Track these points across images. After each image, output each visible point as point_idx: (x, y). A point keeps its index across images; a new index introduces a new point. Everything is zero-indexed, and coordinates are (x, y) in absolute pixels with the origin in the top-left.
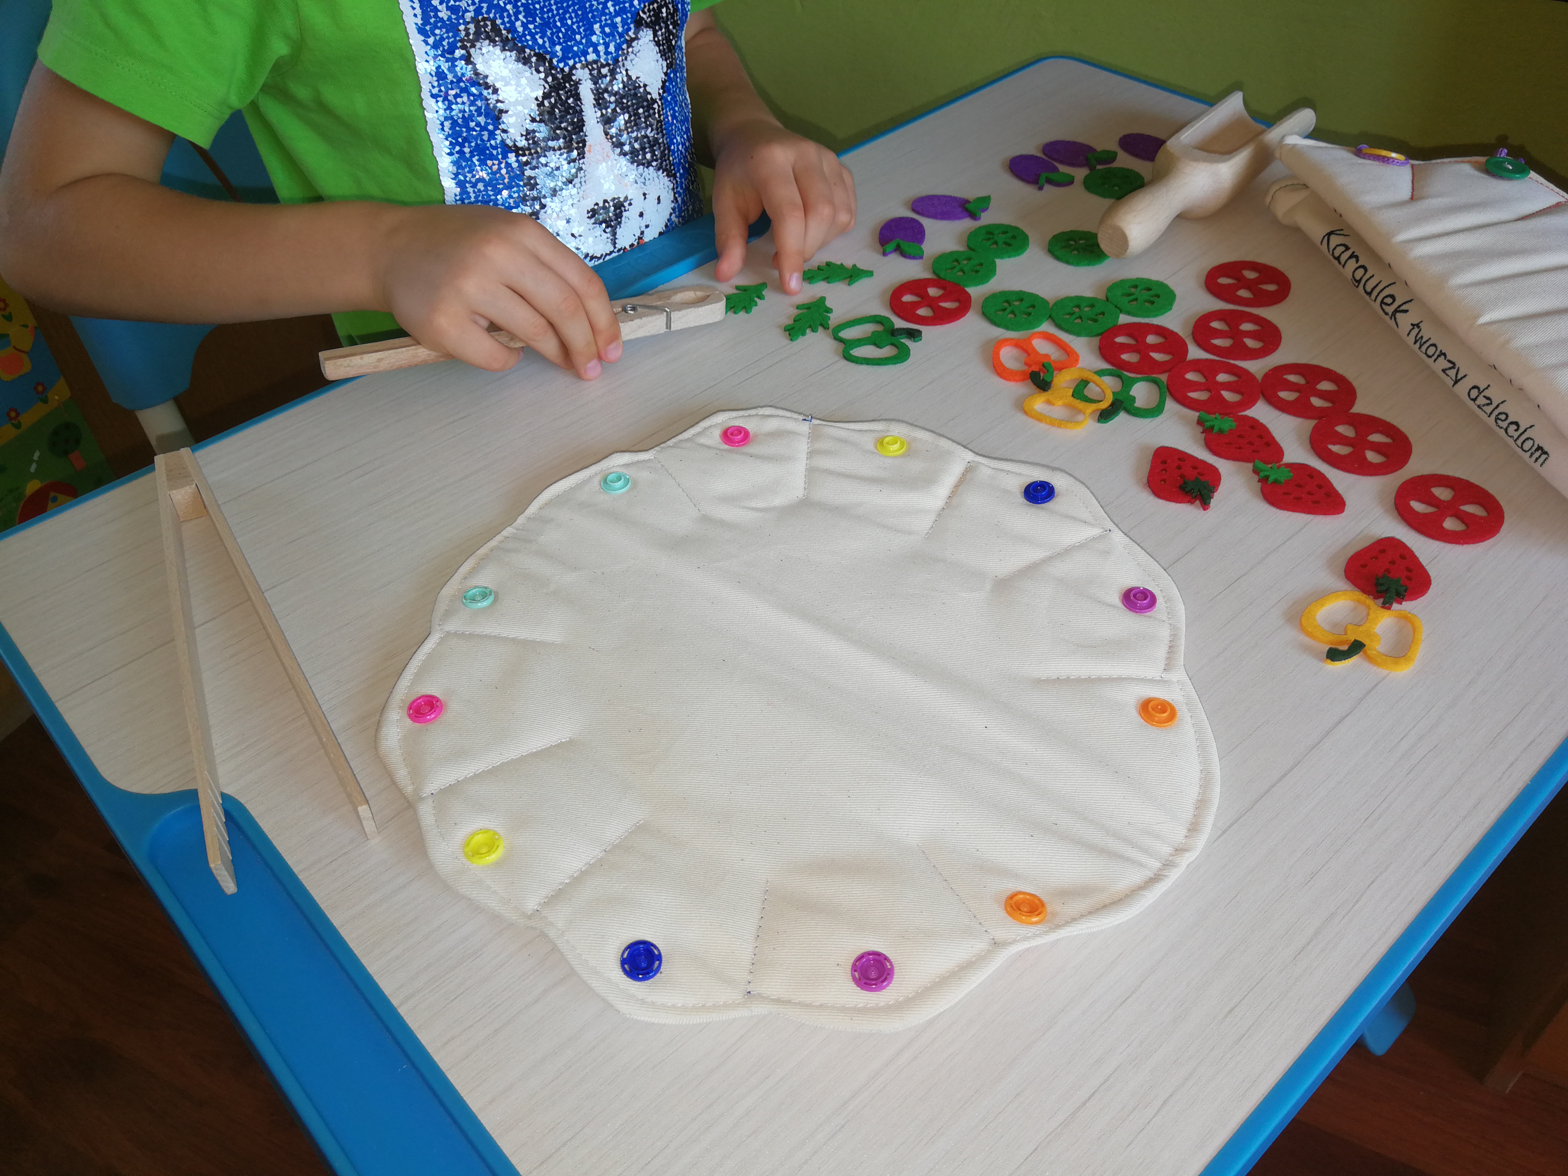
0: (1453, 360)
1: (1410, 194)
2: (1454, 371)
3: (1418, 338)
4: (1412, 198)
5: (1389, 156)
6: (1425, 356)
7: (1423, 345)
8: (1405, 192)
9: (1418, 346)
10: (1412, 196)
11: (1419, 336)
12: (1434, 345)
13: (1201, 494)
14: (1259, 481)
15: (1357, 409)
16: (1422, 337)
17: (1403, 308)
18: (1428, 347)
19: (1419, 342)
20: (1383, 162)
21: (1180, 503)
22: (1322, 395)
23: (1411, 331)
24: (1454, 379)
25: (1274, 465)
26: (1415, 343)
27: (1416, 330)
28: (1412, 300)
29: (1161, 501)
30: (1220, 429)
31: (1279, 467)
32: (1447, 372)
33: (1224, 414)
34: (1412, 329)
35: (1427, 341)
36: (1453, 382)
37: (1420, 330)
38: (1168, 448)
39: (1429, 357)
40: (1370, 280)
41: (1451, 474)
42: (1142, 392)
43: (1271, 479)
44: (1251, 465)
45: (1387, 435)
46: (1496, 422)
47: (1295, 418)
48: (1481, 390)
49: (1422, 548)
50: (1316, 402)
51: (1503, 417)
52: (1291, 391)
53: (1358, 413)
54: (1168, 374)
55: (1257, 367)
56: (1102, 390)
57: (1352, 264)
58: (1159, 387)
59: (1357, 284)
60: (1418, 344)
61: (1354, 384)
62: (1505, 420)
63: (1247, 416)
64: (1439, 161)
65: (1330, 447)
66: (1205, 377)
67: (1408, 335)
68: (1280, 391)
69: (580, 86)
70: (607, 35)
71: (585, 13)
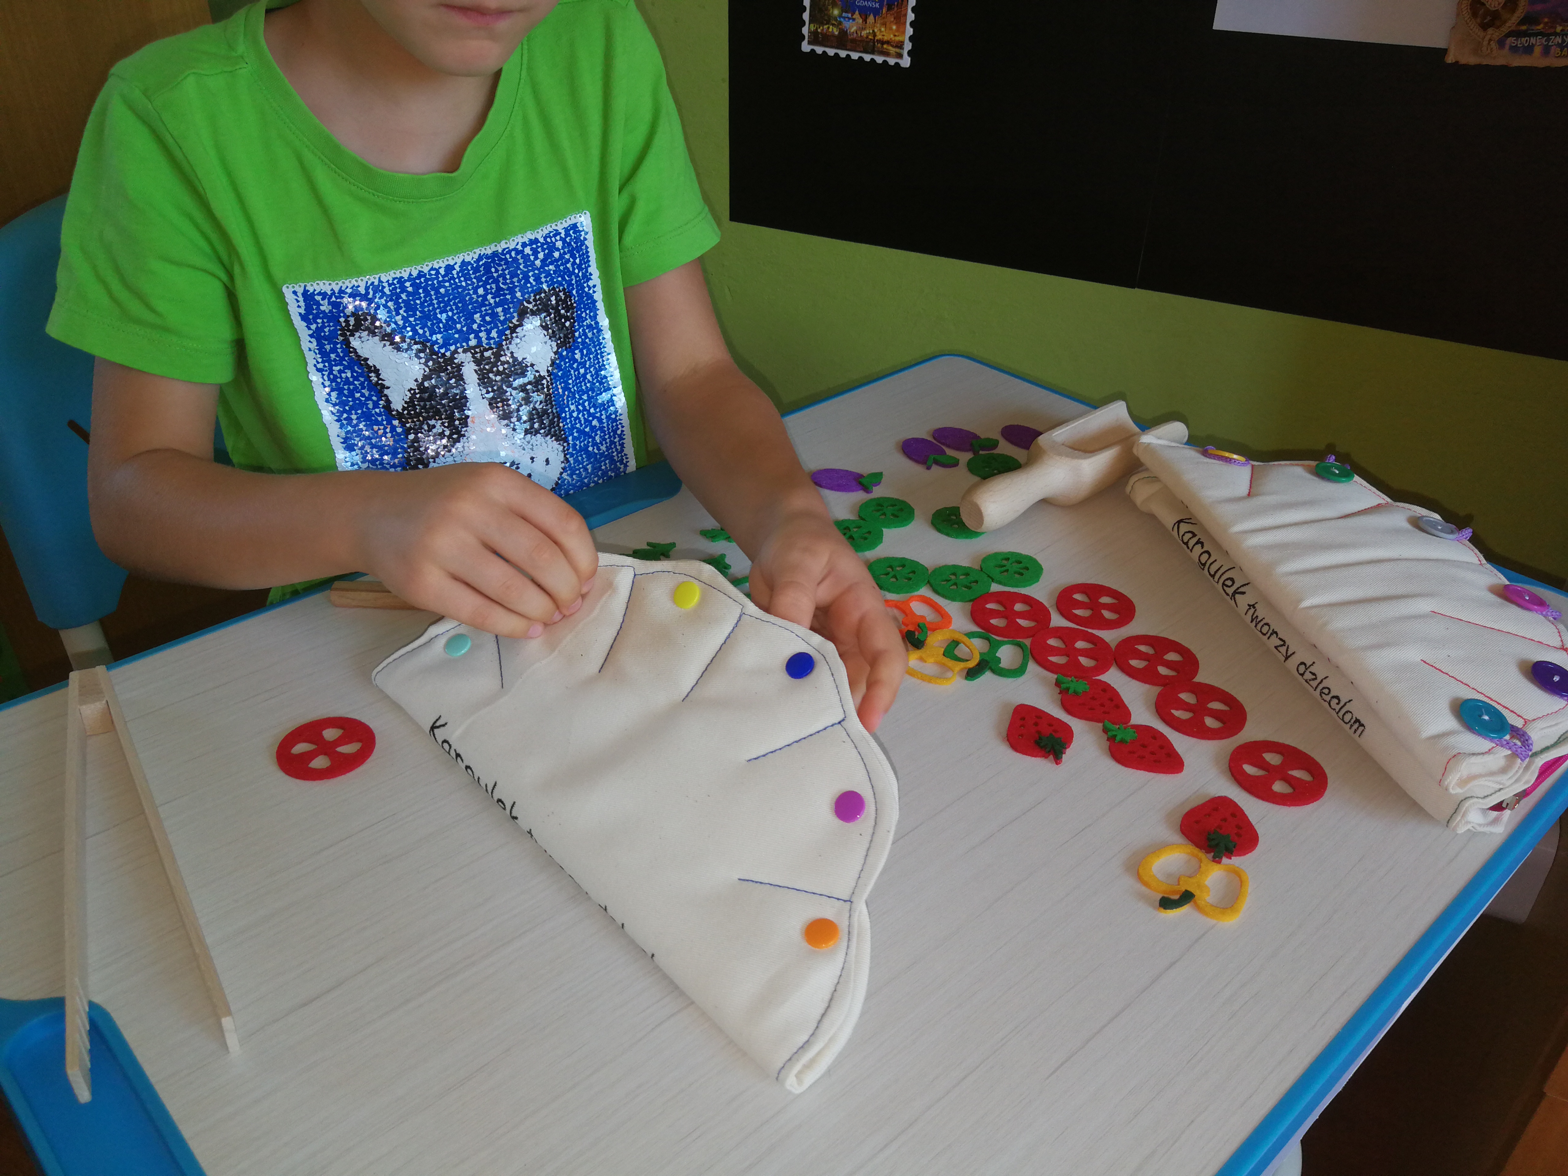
0: (1284, 639)
1: (1248, 491)
2: (1285, 648)
3: (1254, 617)
4: (1248, 495)
5: (1230, 457)
6: (1260, 633)
7: (1258, 623)
8: (1244, 489)
9: (1254, 625)
10: (1249, 493)
11: (1255, 615)
12: (1267, 624)
13: (1054, 750)
14: (1107, 740)
15: (1202, 677)
16: (1257, 616)
17: (1239, 590)
18: (1263, 626)
19: (1255, 621)
20: (1226, 461)
21: (1035, 757)
22: (1169, 665)
23: (1247, 611)
24: (1285, 655)
25: (1122, 726)
26: (1252, 622)
27: (1252, 610)
28: (1249, 583)
29: (1018, 754)
30: (1075, 691)
31: (1125, 728)
32: (1278, 648)
33: (1078, 678)
34: (1250, 609)
35: (1262, 620)
36: (1284, 659)
37: (1255, 610)
38: (1027, 706)
39: (1264, 634)
40: (1214, 564)
41: (1282, 741)
42: (1007, 654)
43: (1118, 739)
44: (1101, 725)
45: (1226, 704)
46: (1321, 695)
47: (1143, 684)
48: (1308, 666)
49: (1253, 808)
50: (1163, 670)
51: (1326, 691)
52: (1140, 659)
53: (1199, 683)
54: (1031, 639)
55: (1111, 637)
56: (970, 649)
57: (1198, 549)
58: (1023, 650)
59: (1202, 567)
60: (1254, 622)
61: (1197, 656)
62: (1328, 694)
63: (1100, 680)
64: (1276, 463)
65: (1173, 711)
66: (1064, 643)
67: (1245, 614)
68: (1132, 659)
69: (463, 368)
70: (489, 323)
71: (465, 305)
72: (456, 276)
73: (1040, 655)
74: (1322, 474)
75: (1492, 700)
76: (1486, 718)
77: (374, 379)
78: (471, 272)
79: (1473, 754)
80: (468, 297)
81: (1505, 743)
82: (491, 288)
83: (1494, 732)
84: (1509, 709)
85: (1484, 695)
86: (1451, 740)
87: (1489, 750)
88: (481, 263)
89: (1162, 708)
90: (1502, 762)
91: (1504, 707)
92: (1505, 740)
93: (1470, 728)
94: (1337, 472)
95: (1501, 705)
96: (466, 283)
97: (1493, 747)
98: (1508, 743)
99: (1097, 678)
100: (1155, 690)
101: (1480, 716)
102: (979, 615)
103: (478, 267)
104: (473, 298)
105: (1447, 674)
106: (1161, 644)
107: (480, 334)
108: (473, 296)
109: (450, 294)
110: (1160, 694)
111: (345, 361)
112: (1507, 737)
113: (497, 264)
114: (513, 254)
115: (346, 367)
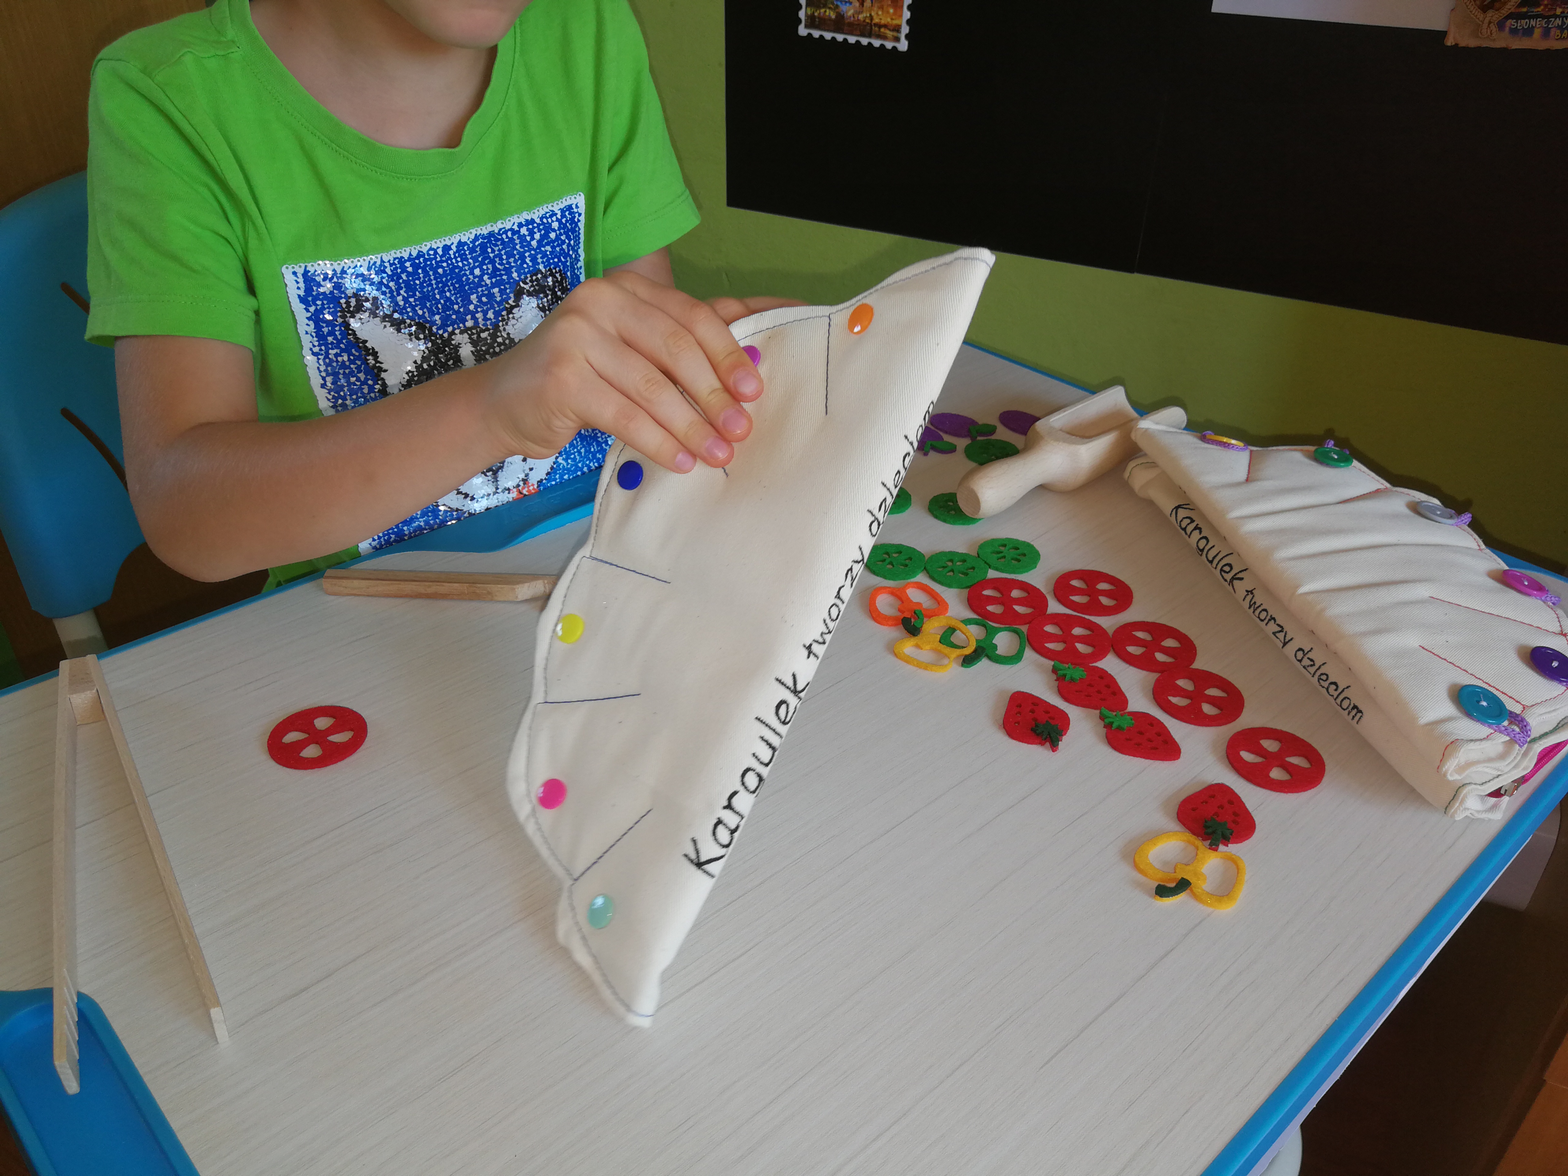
0: (1282, 625)
1: (1246, 476)
2: (1282, 634)
3: (1252, 603)
4: (1247, 480)
5: (1229, 442)
6: (1258, 619)
7: (1256, 609)
8: (1242, 475)
9: (1252, 611)
10: (1248, 478)
11: (1253, 602)
12: (1265, 610)
13: (1050, 737)
14: (1104, 727)
15: (1198, 664)
16: (1255, 603)
17: (1238, 576)
18: (1261, 612)
19: (1253, 607)
20: (1225, 447)
21: (1031, 744)
22: (1166, 651)
23: (1245, 597)
24: (1283, 641)
25: (1119, 713)
26: (1250, 608)
27: (1250, 596)
28: (1247, 569)
29: (1014, 742)
30: (1071, 677)
31: (1122, 715)
32: (1277, 634)
33: (1075, 664)
34: (1248, 595)
35: (1260, 606)
36: (1282, 645)
37: (1253, 596)
38: (1023, 693)
39: (1262, 620)
40: (1211, 549)
41: (1279, 728)
42: (1003, 641)
43: (1115, 726)
44: (1098, 712)
45: (1224, 691)
46: (1319, 681)
47: (1140, 671)
48: (1306, 652)
49: (1249, 795)
50: (1160, 657)
51: (1324, 677)
52: (1137, 646)
53: (1197, 670)
54: (1028, 625)
55: (1108, 623)
56: (967, 637)
57: (1196, 535)
58: (1020, 637)
59: (1200, 553)
60: (1252, 609)
61: (1195, 643)
62: (1326, 680)
63: (1097, 667)
64: (1274, 448)
65: (1170, 698)
66: (1061, 629)
67: (1244, 600)
68: (1129, 646)
69: (460, 349)
70: (485, 304)
71: (462, 286)
72: (452, 256)
73: (1037, 642)
74: (1321, 459)
75: (1490, 685)
76: (1484, 704)
77: (371, 360)
78: (467, 252)
79: (1472, 740)
80: (465, 277)
81: (1503, 729)
82: (488, 269)
83: (1492, 718)
84: (1507, 695)
85: (1483, 681)
86: (1449, 727)
87: (1488, 736)
88: (477, 243)
89: (1160, 696)
90: (1500, 748)
91: (1503, 693)
92: (1504, 726)
93: (1469, 715)
94: (1336, 457)
95: (1499, 691)
96: (463, 264)
97: (1492, 733)
98: (1506, 729)
99: (1094, 664)
100: (1153, 677)
101: (1478, 702)
102: (976, 602)
103: (475, 247)
104: (470, 279)
105: (1445, 660)
106: (1159, 631)
107: (477, 315)
108: (469, 276)
109: (448, 275)
110: (1158, 681)
111: (343, 343)
112: (1506, 723)
113: (493, 244)
114: (509, 234)
115: (342, 351)
